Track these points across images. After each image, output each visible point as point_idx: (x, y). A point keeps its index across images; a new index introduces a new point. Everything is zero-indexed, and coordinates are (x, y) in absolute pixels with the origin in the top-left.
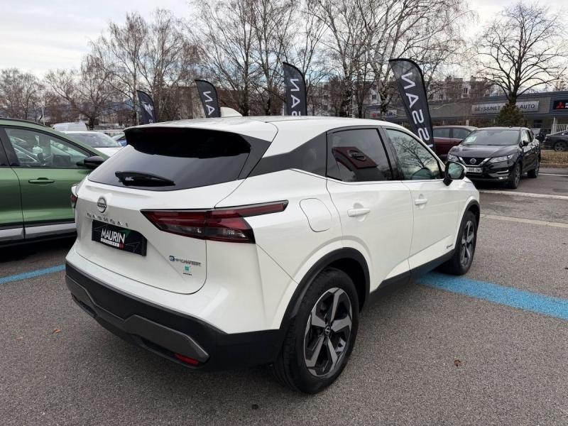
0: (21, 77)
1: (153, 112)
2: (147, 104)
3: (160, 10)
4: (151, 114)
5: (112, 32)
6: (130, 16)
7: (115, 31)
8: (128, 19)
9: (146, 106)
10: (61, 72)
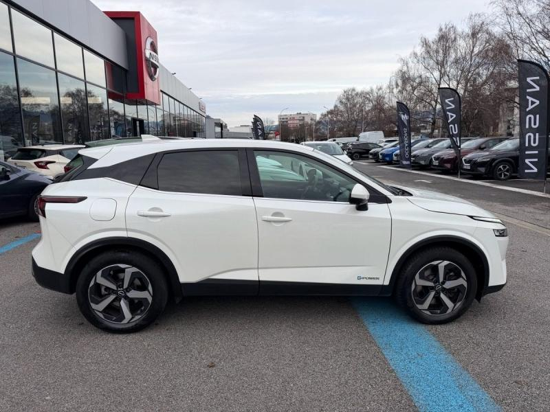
0: (357, 94)
1: (409, 121)
2: (404, 114)
3: (474, 14)
4: (406, 123)
5: (423, 46)
6: (443, 27)
7: (425, 43)
8: (441, 30)
9: (402, 116)
10: (379, 87)
